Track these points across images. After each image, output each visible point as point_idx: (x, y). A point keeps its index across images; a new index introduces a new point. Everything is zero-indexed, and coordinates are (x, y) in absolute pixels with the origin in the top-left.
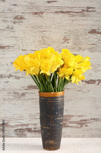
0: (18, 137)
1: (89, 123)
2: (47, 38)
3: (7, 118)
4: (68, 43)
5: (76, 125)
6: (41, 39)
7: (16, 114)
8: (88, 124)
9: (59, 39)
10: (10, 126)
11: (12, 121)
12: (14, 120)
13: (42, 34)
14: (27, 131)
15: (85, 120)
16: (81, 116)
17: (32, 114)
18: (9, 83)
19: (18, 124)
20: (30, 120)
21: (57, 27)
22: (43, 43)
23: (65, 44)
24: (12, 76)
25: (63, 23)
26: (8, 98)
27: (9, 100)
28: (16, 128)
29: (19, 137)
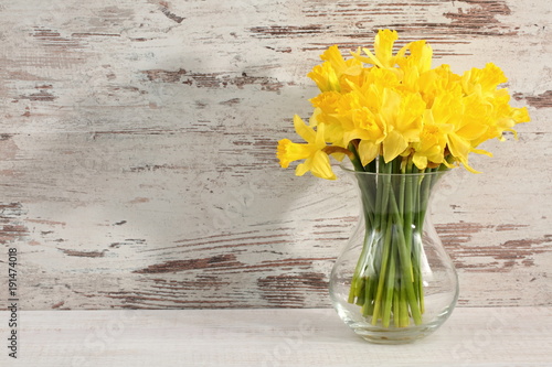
0: (272, 307)
1: (537, 252)
3: (232, 237)
5: (491, 259)
7: (267, 223)
8: (534, 256)
10: (241, 265)
11: (250, 248)
12: (258, 244)
14: (305, 283)
15: (523, 243)
16: (510, 227)
17: (324, 223)
18: (241, 107)
19: (274, 258)
20: (318, 243)
24: (253, 80)
26: (236, 162)
27: (239, 169)
28: (264, 275)
29: (276, 307)
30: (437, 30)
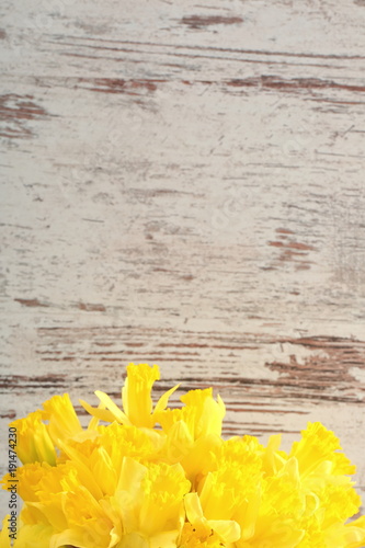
2: (175, 231)
4: (304, 266)
6: (140, 240)
9: (247, 242)
13: (145, 208)
21: (239, 171)
22: (151, 263)
23: (287, 276)
25: (273, 151)
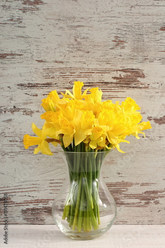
0: (28, 224)
1: (161, 197)
2: (84, 38)
3: (9, 188)
4: (123, 48)
5: (138, 201)
6: (72, 41)
7: (26, 181)
8: (159, 199)
9: (106, 41)
10: (13, 203)
11: (18, 194)
12: (22, 192)
13: (74, 31)
14: (45, 212)
15: (154, 192)
16: (147, 184)
17: (55, 181)
18: (13, 123)
19: (29, 199)
20: (51, 191)
21: (103, 19)
22: (77, 48)
23: (118, 51)
24: (19, 110)
25: (113, 12)
26: (10, 151)
27: (12, 154)
28: (25, 208)
29: (31, 224)
30: (109, 85)
